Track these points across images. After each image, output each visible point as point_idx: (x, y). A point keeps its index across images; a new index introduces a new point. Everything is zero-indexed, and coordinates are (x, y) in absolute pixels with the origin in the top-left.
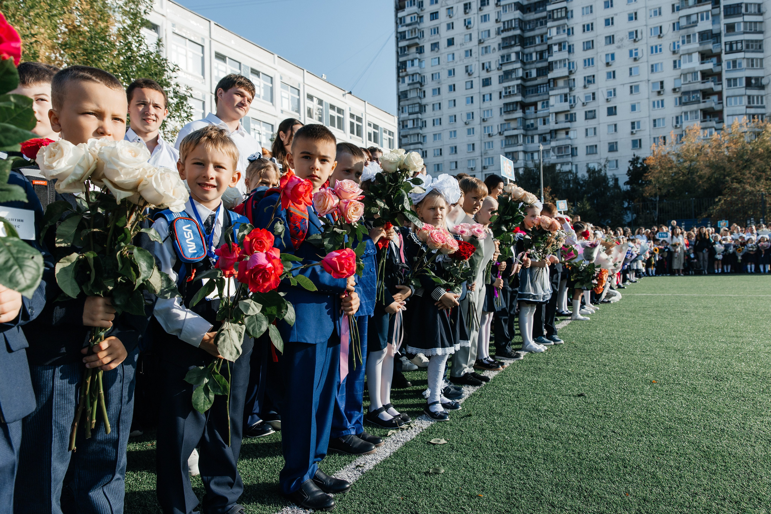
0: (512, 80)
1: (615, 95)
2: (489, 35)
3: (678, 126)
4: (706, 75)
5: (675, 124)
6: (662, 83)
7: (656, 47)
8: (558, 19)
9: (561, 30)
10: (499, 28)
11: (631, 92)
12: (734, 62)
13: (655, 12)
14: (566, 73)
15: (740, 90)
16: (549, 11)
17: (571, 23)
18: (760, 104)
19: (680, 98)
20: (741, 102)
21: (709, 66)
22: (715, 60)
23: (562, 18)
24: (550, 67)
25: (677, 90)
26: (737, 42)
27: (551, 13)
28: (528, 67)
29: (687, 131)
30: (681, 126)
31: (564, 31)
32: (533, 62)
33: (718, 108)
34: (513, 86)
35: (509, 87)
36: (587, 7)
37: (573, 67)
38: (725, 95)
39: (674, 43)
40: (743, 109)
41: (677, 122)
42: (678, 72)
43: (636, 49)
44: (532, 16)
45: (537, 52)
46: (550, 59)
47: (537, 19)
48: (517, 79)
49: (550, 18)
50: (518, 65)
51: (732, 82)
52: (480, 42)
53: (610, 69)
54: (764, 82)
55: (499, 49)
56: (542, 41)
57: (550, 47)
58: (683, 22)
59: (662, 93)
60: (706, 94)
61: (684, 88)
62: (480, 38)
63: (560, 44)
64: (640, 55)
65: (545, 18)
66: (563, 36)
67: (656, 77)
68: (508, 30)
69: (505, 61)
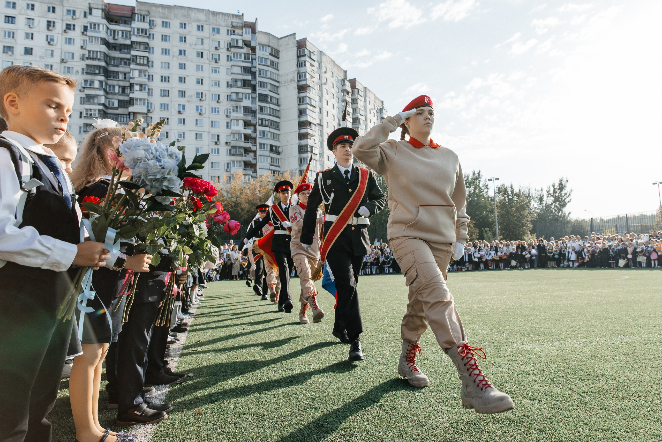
0: (94, 104)
1: (184, 137)
2: (73, 58)
3: (228, 170)
4: (247, 138)
5: (226, 168)
6: (218, 136)
7: (215, 109)
8: (140, 64)
9: (143, 75)
10: (83, 55)
11: (196, 138)
12: (264, 132)
13: (216, 83)
14: (145, 111)
15: (266, 152)
16: (133, 56)
17: (151, 71)
18: (277, 164)
19: (230, 150)
20: (267, 161)
21: (249, 131)
22: (252, 128)
23: (143, 65)
24: (131, 102)
25: (229, 144)
26: (265, 120)
27: (135, 58)
28: (110, 96)
29: (235, 175)
30: (230, 170)
31: (145, 75)
32: (115, 94)
33: (253, 162)
34: (95, 110)
35: (91, 110)
36: (165, 63)
37: (151, 108)
38: (258, 153)
39: (227, 109)
40: (267, 166)
41: (228, 167)
42: (229, 131)
43: (201, 107)
44: (116, 54)
45: (119, 86)
46: (132, 95)
47: (122, 59)
48: (99, 104)
49: (133, 61)
50: (101, 93)
51: (262, 146)
52: (62, 61)
53: (182, 117)
54: (280, 150)
55: (83, 73)
56: (125, 78)
57: (131, 86)
58: (234, 97)
59: (218, 143)
60: (247, 151)
61: (233, 143)
62: (63, 57)
63: (141, 85)
64: (204, 111)
65: (129, 59)
66: (144, 80)
67: (215, 131)
68: (93, 59)
69: (88, 86)
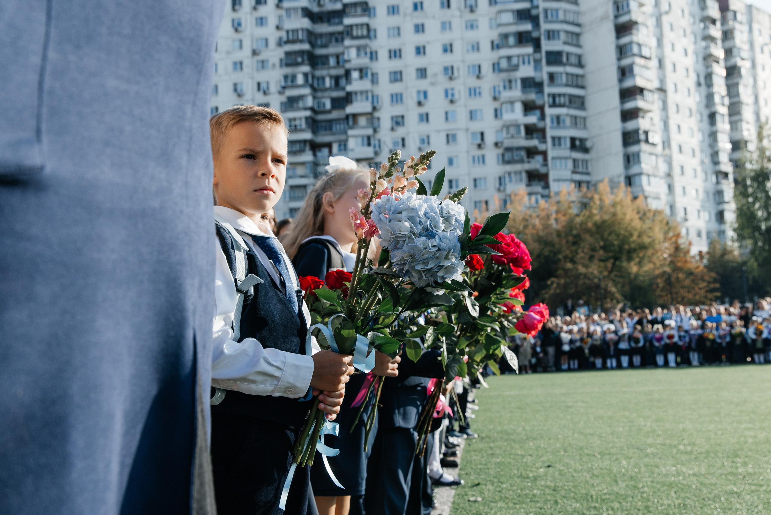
0: (299, 109)
1: (428, 143)
2: (267, 46)
3: (502, 188)
4: (530, 130)
5: (497, 185)
6: (482, 134)
7: (475, 90)
8: (358, 38)
9: (362, 53)
10: (280, 38)
11: (448, 142)
12: (558, 118)
13: (473, 47)
14: (369, 109)
15: (565, 151)
16: (347, 26)
17: (374, 45)
18: (585, 170)
19: (503, 155)
20: (566, 166)
21: (532, 119)
22: (538, 112)
23: (362, 37)
24: (348, 99)
25: (499, 145)
26: (560, 95)
27: (349, 30)
28: (319, 94)
29: (513, 197)
30: (505, 190)
31: (366, 54)
32: (326, 90)
33: (543, 170)
34: (300, 119)
35: (295, 119)
36: (394, 28)
37: (378, 102)
38: (550, 155)
39: (494, 88)
40: (567, 174)
41: (500, 184)
42: (498, 124)
43: (452, 89)
44: (324, 28)
45: (331, 77)
46: (349, 88)
47: (332, 34)
48: (306, 109)
49: (348, 34)
50: (307, 91)
51: (557, 141)
52: (254, 53)
53: (423, 110)
54: (588, 144)
55: (281, 66)
56: (338, 62)
57: (348, 73)
58: (504, 64)
59: (482, 146)
60: (531, 152)
61: (508, 143)
62: (254, 47)
63: (361, 70)
64: (456, 96)
65: (341, 33)
66: (364, 61)
67: (476, 126)
68: (294, 42)
69: (290, 84)
